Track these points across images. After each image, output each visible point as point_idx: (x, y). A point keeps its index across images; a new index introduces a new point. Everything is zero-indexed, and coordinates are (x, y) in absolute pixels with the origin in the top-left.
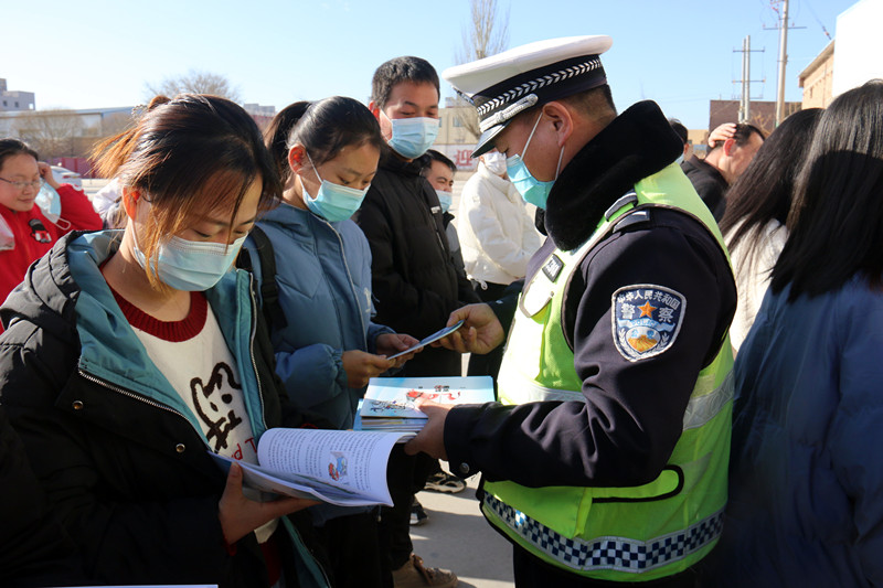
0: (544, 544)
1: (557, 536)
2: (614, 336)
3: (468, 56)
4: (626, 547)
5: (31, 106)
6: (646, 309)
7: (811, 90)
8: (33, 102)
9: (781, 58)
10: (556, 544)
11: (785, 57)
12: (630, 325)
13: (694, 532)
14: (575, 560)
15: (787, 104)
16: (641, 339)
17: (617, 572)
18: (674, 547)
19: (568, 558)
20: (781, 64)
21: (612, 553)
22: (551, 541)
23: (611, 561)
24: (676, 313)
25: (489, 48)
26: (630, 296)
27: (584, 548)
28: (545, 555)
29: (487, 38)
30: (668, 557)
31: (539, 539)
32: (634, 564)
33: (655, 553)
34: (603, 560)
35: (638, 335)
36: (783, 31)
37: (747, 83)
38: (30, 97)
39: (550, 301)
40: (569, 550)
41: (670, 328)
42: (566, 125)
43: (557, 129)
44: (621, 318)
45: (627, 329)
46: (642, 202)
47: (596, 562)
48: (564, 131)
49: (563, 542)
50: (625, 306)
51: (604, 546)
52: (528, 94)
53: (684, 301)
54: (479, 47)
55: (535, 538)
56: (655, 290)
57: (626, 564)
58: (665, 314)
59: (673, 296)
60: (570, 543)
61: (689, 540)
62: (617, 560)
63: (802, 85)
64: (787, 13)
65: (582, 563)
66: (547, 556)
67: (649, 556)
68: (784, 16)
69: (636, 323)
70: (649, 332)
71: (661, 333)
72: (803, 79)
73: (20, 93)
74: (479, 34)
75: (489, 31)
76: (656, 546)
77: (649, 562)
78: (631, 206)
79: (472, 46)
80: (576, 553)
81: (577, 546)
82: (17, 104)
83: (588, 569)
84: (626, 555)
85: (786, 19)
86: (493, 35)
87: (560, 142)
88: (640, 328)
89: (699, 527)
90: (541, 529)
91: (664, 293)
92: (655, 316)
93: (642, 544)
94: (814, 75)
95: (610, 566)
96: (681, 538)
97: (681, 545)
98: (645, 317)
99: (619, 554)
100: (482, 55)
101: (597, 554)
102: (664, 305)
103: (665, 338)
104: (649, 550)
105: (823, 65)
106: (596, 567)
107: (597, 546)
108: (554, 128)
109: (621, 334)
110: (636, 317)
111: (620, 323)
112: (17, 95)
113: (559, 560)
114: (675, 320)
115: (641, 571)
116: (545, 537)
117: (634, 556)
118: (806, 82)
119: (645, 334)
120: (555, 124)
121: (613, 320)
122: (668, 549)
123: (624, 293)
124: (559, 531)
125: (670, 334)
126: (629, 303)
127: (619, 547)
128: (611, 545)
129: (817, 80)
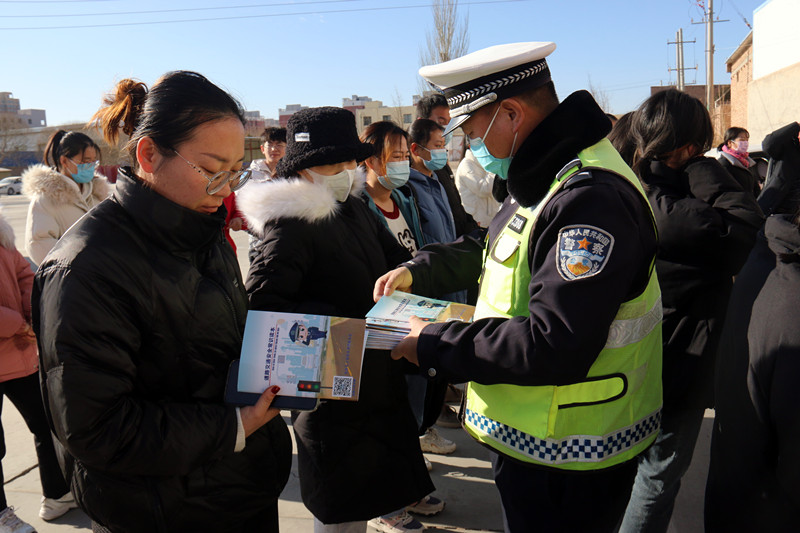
0: (522, 447)
1: (532, 439)
2: (557, 262)
3: (433, 59)
4: (588, 443)
5: (43, 122)
6: (583, 243)
7: (738, 74)
8: (44, 119)
9: (709, 49)
10: (532, 446)
11: (712, 47)
12: (570, 254)
13: (637, 427)
14: (548, 457)
15: (716, 87)
16: (578, 265)
17: (581, 464)
18: (624, 440)
19: (542, 455)
20: (709, 53)
21: (576, 449)
22: (527, 443)
23: (576, 455)
24: (606, 249)
25: (452, 51)
26: (572, 233)
27: (555, 446)
28: (523, 456)
29: (449, 42)
30: (619, 448)
31: (517, 444)
32: (594, 455)
33: (610, 445)
34: (570, 455)
35: (576, 262)
36: (709, 24)
37: (681, 70)
38: (41, 114)
39: (518, 249)
40: (543, 449)
41: (600, 259)
42: (520, 116)
43: (512, 119)
44: (564, 249)
45: (567, 257)
46: (584, 165)
47: (565, 457)
48: (518, 121)
49: (538, 443)
50: (568, 240)
51: (569, 444)
52: (489, 92)
53: (613, 240)
54: (442, 50)
55: (513, 443)
56: (591, 230)
57: (588, 455)
58: (598, 248)
59: (605, 235)
60: (543, 443)
61: (634, 433)
62: (581, 453)
63: (730, 70)
64: (711, 9)
65: (554, 458)
66: (525, 455)
67: (606, 448)
68: (709, 11)
69: (575, 253)
70: (584, 261)
71: (594, 262)
72: (730, 65)
73: (33, 111)
74: (442, 39)
75: (451, 35)
76: (610, 439)
77: (606, 452)
78: (577, 169)
79: (436, 50)
80: (548, 451)
81: (549, 445)
82: (30, 121)
83: (559, 463)
84: (588, 449)
85: (711, 14)
86: (454, 39)
87: (514, 130)
88: (577, 257)
89: (641, 424)
90: (519, 435)
91: (598, 232)
92: (590, 249)
93: (600, 439)
94: (739, 61)
95: (575, 459)
96: (628, 432)
97: (628, 438)
98: (582, 249)
99: (582, 449)
100: (446, 58)
101: (565, 450)
102: (597, 242)
103: (596, 267)
104: (605, 443)
105: (746, 53)
106: (565, 460)
107: (564, 444)
108: (509, 118)
109: (563, 261)
110: (575, 248)
111: (563, 253)
112: (29, 113)
113: (535, 458)
114: (604, 254)
115: (600, 459)
116: (522, 441)
117: (594, 449)
118: (733, 67)
119: (581, 261)
120: (510, 115)
121: (557, 249)
122: (619, 442)
123: (567, 230)
124: (534, 435)
125: (600, 264)
126: (571, 238)
127: (582, 443)
128: (576, 442)
129: (742, 65)
